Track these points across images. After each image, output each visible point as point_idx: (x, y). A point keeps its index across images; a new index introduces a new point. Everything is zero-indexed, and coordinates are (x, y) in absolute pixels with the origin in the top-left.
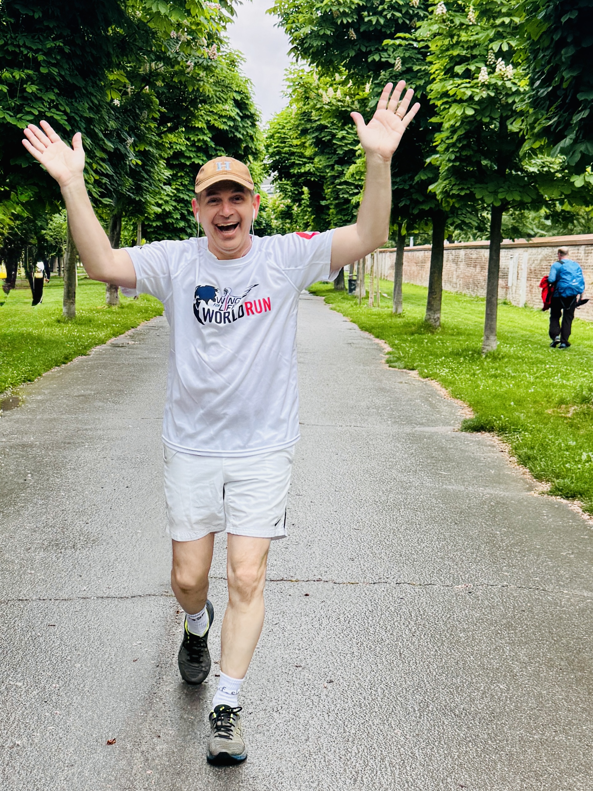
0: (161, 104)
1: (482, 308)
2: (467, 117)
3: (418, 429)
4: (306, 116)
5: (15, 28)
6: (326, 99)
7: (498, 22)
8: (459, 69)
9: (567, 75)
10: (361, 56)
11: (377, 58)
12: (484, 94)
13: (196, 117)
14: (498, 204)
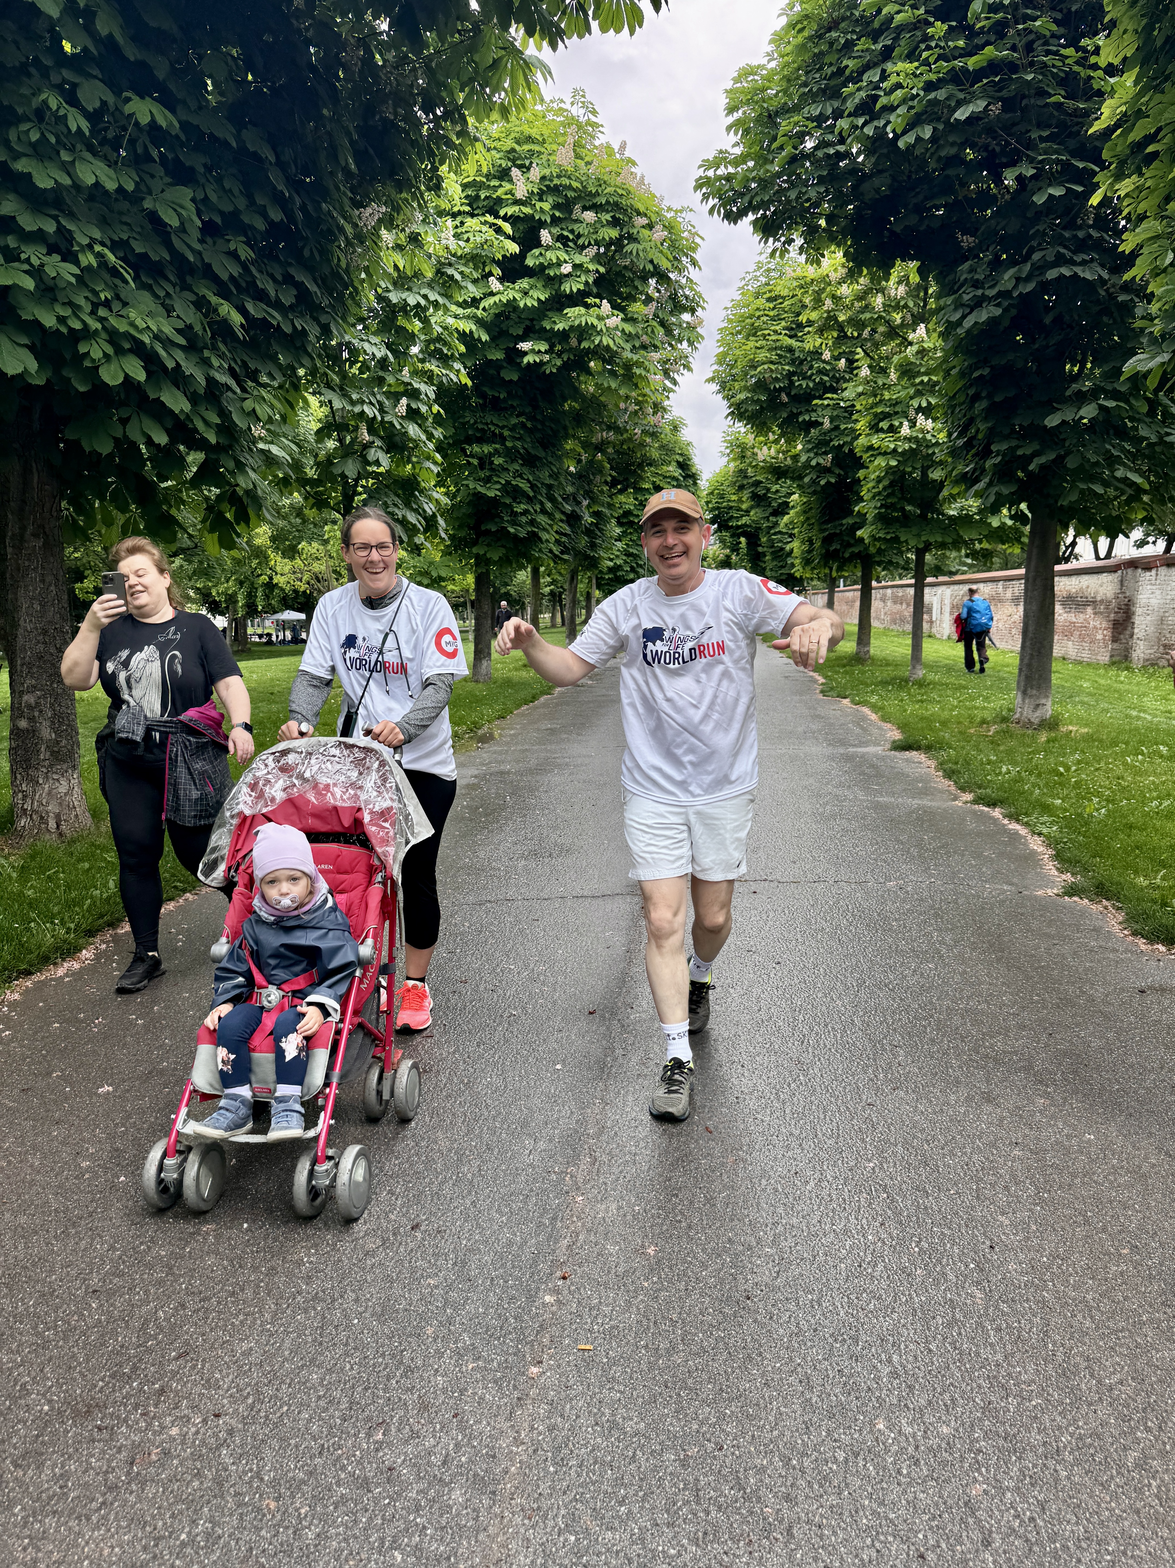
0: (612, 469)
1: (909, 641)
2: (891, 467)
3: (851, 750)
4: (742, 473)
5: (483, 407)
6: (760, 457)
7: (918, 380)
8: (884, 425)
9: (982, 426)
10: (793, 416)
11: (807, 418)
12: (907, 446)
13: (642, 479)
14: (921, 546)
